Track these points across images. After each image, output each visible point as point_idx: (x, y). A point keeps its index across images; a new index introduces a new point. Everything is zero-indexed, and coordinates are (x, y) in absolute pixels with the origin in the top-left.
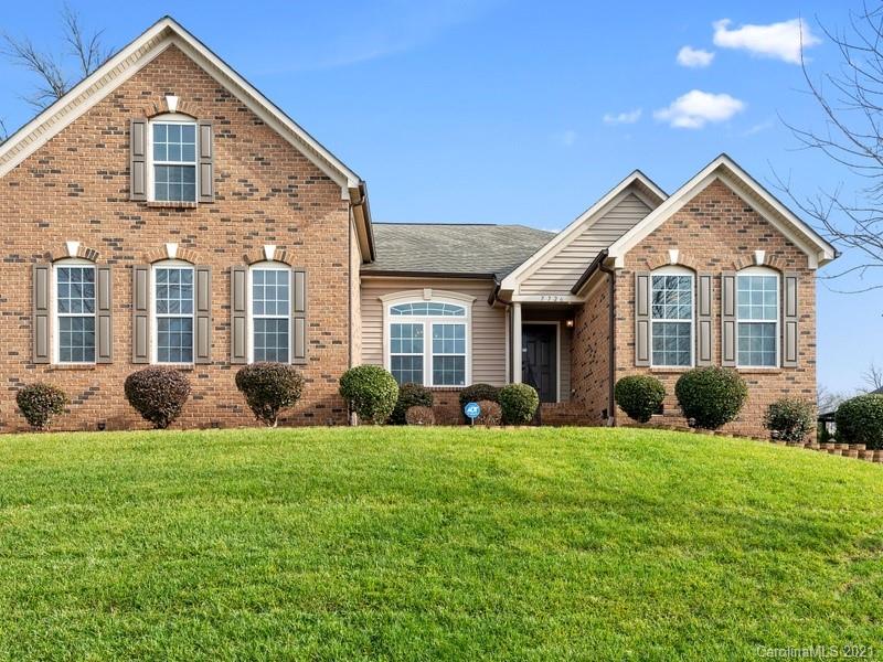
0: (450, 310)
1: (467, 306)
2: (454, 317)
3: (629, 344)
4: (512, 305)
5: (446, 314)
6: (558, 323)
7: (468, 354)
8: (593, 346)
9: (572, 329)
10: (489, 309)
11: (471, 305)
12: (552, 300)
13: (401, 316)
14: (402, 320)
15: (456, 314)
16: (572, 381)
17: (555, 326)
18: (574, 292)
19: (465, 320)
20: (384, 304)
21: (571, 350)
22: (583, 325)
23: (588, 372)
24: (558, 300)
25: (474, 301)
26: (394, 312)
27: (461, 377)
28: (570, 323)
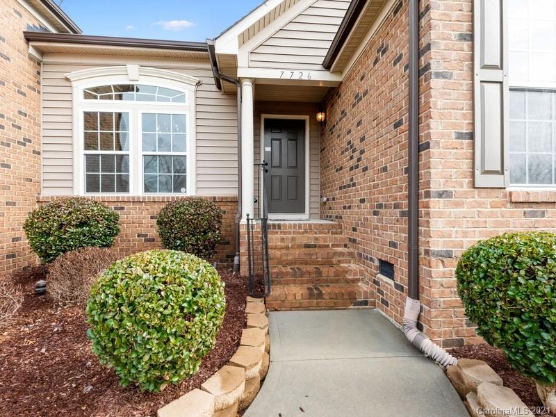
0: (166, 94)
1: (189, 91)
2: (171, 103)
3: (460, 136)
4: (238, 82)
5: (160, 99)
6: (308, 117)
7: (190, 154)
8: (356, 143)
9: (323, 124)
10: (218, 95)
11: (193, 88)
12: (296, 76)
13: (98, 101)
14: (100, 106)
15: (174, 100)
16: (323, 185)
17: (303, 122)
18: (327, 66)
19: (187, 108)
20: (74, 84)
21: (322, 149)
22: (338, 115)
23: (346, 181)
24: (305, 77)
25: (199, 84)
26: (88, 95)
27: (180, 183)
28: (320, 116)
